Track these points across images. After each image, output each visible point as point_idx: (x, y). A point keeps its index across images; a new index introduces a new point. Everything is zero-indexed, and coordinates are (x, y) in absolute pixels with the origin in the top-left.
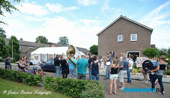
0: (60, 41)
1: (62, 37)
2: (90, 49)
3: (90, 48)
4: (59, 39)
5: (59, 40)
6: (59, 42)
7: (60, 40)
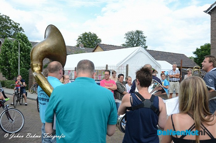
0: (128, 41)
1: (132, 33)
2: (195, 56)
3: (195, 53)
4: (125, 36)
5: (126, 39)
6: (125, 43)
7: (128, 39)
